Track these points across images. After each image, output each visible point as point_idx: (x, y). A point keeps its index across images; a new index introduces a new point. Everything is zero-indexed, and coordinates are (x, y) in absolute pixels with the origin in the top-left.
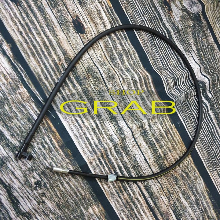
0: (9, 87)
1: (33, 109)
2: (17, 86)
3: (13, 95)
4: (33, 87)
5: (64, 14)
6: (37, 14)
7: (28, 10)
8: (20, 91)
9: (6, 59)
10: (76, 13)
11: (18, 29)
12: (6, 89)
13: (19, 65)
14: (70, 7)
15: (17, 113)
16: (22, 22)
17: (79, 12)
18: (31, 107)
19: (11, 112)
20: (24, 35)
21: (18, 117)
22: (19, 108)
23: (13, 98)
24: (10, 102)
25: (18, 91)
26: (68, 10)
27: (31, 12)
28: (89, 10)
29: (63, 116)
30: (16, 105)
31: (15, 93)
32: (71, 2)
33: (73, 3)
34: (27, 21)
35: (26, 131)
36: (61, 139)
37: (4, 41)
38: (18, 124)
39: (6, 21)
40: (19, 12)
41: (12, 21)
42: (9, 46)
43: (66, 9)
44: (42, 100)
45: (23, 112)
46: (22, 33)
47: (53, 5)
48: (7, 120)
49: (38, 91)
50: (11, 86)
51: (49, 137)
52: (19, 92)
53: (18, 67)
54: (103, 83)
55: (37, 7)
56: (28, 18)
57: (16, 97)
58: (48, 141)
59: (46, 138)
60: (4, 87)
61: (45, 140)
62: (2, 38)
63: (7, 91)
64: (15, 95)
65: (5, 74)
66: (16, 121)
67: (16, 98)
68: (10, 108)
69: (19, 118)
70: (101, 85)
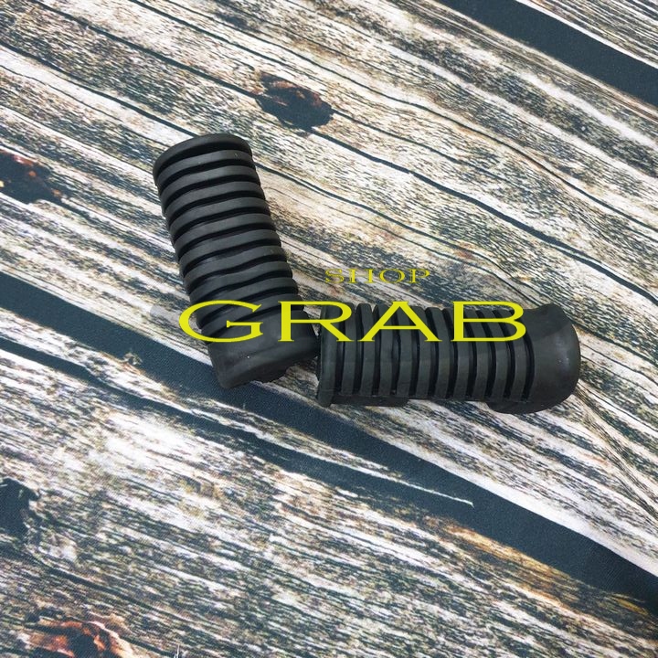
0: (240, 514)
1: (378, 530)
2: (260, 488)
3: (275, 534)
4: (314, 444)
5: (217, 104)
6: (135, 177)
7: (99, 185)
8: (284, 499)
9: (152, 419)
10: (252, 68)
11: (117, 277)
12: (234, 531)
13: (212, 403)
14: (218, 62)
15: (335, 588)
16: (112, 243)
17: (259, 58)
18: (367, 526)
19: (316, 602)
20: (151, 283)
21: (352, 601)
22: (328, 566)
23: (280, 545)
24: (284, 567)
25: (278, 506)
26: (218, 81)
27: (113, 187)
28: (283, 23)
29: (495, 474)
30: (310, 564)
31: (276, 518)
32: (208, 48)
33: (216, 45)
34: (126, 226)
35: (416, 637)
36: (556, 571)
37: (105, 359)
38: (372, 631)
39: (60, 283)
40: (77, 217)
41: (81, 268)
42: (131, 361)
43: (211, 84)
44: (382, 471)
45: (355, 569)
46: (141, 283)
47: (162, 105)
48: (323, 646)
49: (343, 449)
50: (239, 503)
51: (508, 597)
52: (285, 506)
53: (214, 416)
54: (532, 239)
55: (116, 153)
56: (117, 215)
57: (287, 532)
58: (521, 617)
59: (503, 606)
60: (223, 526)
61: (506, 617)
62: (90, 353)
63: (243, 534)
64: (279, 526)
65: (189, 475)
66: (356, 621)
67: (292, 537)
68: (301, 589)
69: (359, 603)
70: (529, 252)
